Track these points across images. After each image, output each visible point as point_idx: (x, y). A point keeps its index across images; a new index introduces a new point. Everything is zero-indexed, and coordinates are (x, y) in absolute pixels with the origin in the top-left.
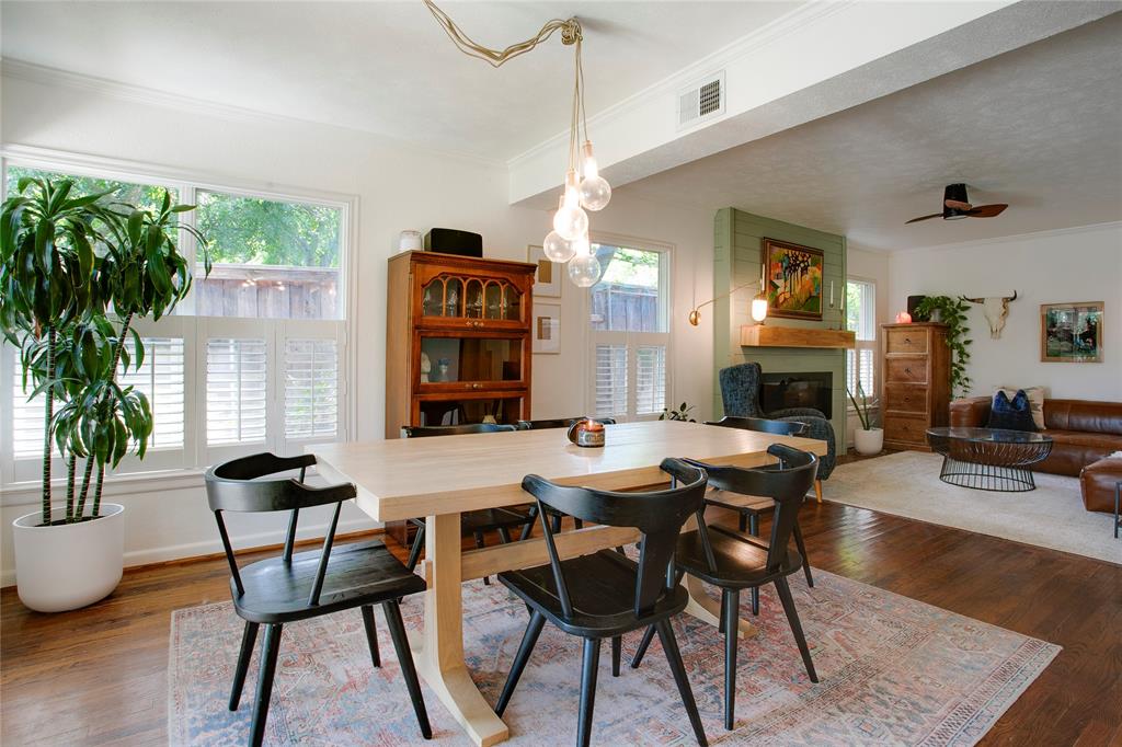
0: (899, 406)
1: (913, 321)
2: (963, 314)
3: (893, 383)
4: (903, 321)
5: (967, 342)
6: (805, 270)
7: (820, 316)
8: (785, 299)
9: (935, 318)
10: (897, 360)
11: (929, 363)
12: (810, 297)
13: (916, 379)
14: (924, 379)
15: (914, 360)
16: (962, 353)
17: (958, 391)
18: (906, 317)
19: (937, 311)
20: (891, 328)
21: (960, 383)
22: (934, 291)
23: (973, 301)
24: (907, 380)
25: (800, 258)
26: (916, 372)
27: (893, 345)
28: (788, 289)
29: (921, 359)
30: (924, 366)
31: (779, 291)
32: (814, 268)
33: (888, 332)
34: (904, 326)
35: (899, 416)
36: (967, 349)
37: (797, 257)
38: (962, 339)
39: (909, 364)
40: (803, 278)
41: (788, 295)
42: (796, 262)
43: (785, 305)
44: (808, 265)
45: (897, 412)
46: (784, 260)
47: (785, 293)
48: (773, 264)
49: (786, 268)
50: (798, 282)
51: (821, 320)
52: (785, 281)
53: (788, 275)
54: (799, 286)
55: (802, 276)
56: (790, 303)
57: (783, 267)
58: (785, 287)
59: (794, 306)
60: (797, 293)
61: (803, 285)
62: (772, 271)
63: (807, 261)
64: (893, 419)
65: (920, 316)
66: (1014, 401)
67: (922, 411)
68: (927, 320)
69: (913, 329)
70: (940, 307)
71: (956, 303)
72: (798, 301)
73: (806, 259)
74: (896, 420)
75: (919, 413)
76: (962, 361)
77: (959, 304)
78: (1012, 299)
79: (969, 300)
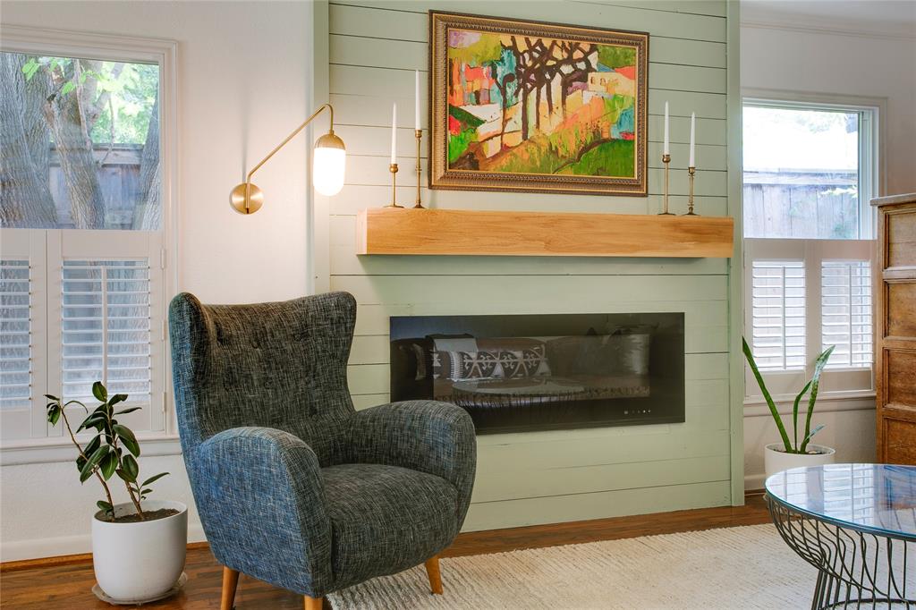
0: (910, 395)
3: (899, 339)
6: (576, 79)
8: (505, 148)
10: (910, 283)
12: (599, 141)
25: (558, 54)
28: (515, 123)
31: (483, 131)
32: (611, 76)
33: (886, 217)
37: (547, 53)
40: (569, 98)
41: (514, 140)
42: (543, 64)
43: (504, 161)
44: (589, 68)
45: (907, 408)
46: (502, 60)
47: (502, 134)
48: (460, 71)
49: (508, 78)
50: (551, 109)
51: (645, 195)
52: (505, 107)
53: (516, 94)
54: (557, 118)
55: (565, 94)
56: (526, 156)
57: (494, 75)
58: (505, 121)
59: (538, 164)
60: (548, 134)
61: (569, 115)
62: (457, 87)
63: (585, 59)
64: (898, 426)
72: (555, 152)
73: (578, 56)
74: (907, 429)
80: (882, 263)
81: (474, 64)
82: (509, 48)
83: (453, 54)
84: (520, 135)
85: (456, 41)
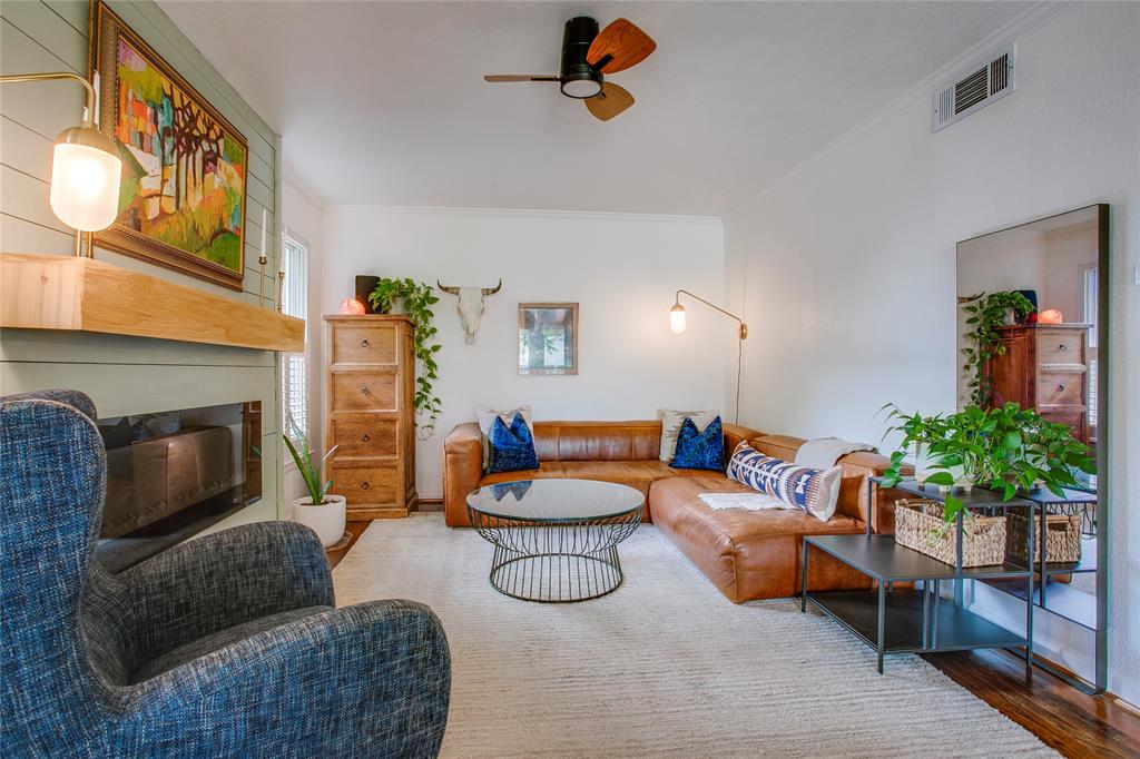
0: (355, 449)
1: (366, 313)
2: (428, 307)
4: (354, 313)
5: (435, 348)
6: (211, 160)
7: (239, 280)
8: (163, 214)
9: (397, 309)
10: (350, 374)
11: (399, 379)
12: (221, 231)
13: (379, 404)
14: (392, 404)
15: (378, 374)
16: (431, 364)
17: (422, 417)
18: (357, 308)
19: (400, 301)
20: (335, 321)
21: (427, 407)
22: (392, 272)
23: (446, 289)
24: (366, 406)
25: (201, 126)
26: (380, 391)
27: (343, 350)
29: (387, 373)
30: (392, 383)
31: (145, 184)
32: (230, 168)
33: (334, 328)
34: (357, 319)
35: (356, 466)
36: (434, 357)
37: (193, 119)
38: (428, 344)
39: (368, 382)
40: (207, 176)
41: (170, 207)
42: (191, 130)
43: (162, 228)
44: (218, 154)
45: (350, 459)
46: (162, 106)
47: (160, 195)
48: (127, 97)
49: (166, 131)
50: (195, 184)
51: (241, 291)
52: (164, 165)
53: (172, 153)
54: (199, 197)
55: (204, 172)
56: (178, 228)
57: (156, 123)
58: (164, 181)
59: (185, 239)
60: (193, 210)
61: (206, 196)
62: (123, 117)
63: (216, 142)
64: (343, 472)
65: (375, 305)
66: (514, 430)
67: (389, 454)
68: (385, 312)
69: (376, 324)
70: (404, 294)
71: (423, 291)
72: (197, 231)
73: (213, 136)
74: (350, 472)
75: (386, 458)
76: (432, 375)
77: (428, 293)
78: (494, 291)
79: (441, 287)
80: (330, 360)
81: (140, 97)
82: (166, 96)
83: (122, 71)
84: (173, 202)
85: (124, 59)
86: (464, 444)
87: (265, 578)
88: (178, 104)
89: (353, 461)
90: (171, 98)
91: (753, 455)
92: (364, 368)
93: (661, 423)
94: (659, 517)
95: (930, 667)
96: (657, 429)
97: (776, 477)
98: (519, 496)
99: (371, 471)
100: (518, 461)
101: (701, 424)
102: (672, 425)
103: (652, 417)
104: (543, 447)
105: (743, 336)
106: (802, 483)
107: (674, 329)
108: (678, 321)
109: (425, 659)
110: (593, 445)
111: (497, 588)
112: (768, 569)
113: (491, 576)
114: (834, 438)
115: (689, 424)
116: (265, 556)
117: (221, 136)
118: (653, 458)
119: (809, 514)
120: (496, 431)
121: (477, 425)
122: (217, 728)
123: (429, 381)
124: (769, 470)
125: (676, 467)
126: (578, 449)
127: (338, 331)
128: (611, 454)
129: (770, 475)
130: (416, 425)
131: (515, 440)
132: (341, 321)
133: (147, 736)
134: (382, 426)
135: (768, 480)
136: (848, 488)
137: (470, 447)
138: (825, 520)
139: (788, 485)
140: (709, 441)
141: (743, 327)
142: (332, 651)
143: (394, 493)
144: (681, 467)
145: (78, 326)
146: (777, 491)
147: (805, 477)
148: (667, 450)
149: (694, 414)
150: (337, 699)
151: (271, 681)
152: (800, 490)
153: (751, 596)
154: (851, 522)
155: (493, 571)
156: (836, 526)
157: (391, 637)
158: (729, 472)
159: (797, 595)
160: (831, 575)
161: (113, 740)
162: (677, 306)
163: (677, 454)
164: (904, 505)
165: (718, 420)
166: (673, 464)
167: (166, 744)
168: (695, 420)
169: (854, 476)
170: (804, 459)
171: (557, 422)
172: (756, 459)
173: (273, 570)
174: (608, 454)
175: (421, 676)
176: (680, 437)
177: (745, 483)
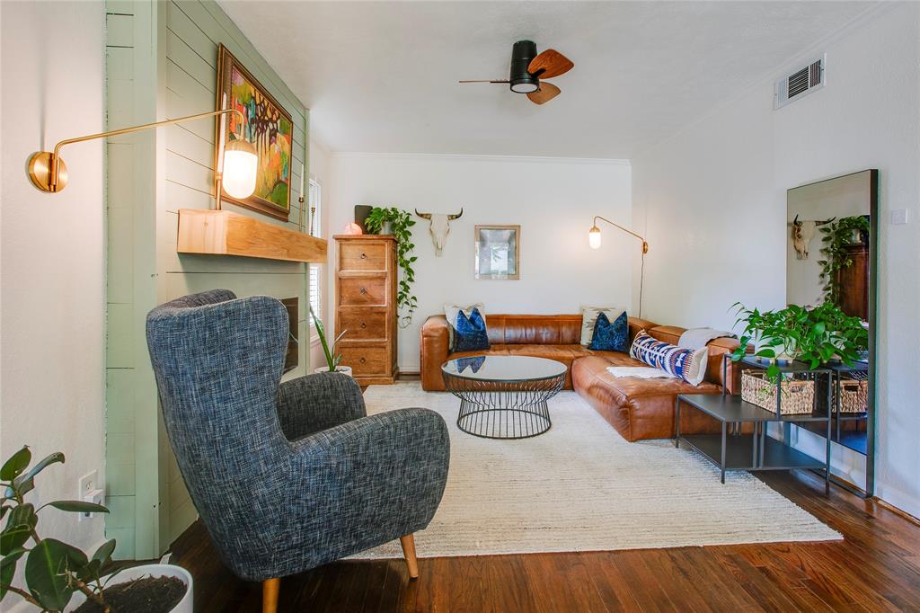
0: (355, 334)
1: (363, 233)
2: (408, 228)
3: (347, 307)
4: (354, 234)
5: (413, 259)
6: (273, 134)
7: (286, 213)
9: (385, 231)
10: (352, 279)
11: (388, 283)
12: (279, 182)
13: (373, 300)
14: (382, 301)
15: (372, 279)
16: (410, 271)
17: (403, 311)
18: (356, 230)
19: (387, 224)
20: (342, 240)
21: (407, 303)
22: (381, 202)
23: (422, 216)
24: (364, 302)
25: (269, 113)
26: (374, 291)
27: (347, 261)
29: (379, 277)
30: (383, 285)
32: (283, 138)
33: (341, 244)
34: (357, 239)
35: (356, 346)
36: (411, 265)
38: (407, 256)
39: (365, 284)
40: (271, 146)
42: (264, 117)
44: (277, 129)
45: (352, 340)
46: (250, 105)
48: (235, 103)
49: (252, 121)
50: (266, 152)
51: (287, 221)
52: (251, 142)
53: (255, 134)
54: (267, 159)
55: (270, 143)
57: (247, 116)
59: (260, 190)
60: (265, 170)
61: (271, 159)
62: (233, 116)
63: (276, 122)
64: (347, 350)
65: (369, 228)
66: (472, 320)
67: (381, 337)
68: (377, 233)
69: (371, 242)
70: (391, 219)
71: (404, 217)
72: (266, 184)
73: (274, 119)
74: (352, 350)
75: (378, 340)
76: (411, 280)
77: (408, 218)
78: (457, 217)
79: (417, 214)
80: (338, 268)
81: (240, 102)
83: (234, 88)
85: (235, 79)
86: (436, 330)
87: (329, 406)
88: (258, 102)
89: (354, 343)
90: (254, 98)
91: (649, 340)
92: (362, 274)
93: (582, 316)
94: (579, 384)
95: (758, 481)
96: (577, 321)
97: (663, 355)
98: (475, 371)
99: (367, 350)
100: (475, 343)
101: (612, 317)
102: (590, 317)
103: (575, 311)
104: (493, 334)
105: (645, 251)
106: (680, 359)
107: (591, 245)
108: (595, 240)
109: (437, 440)
110: (530, 333)
111: (463, 430)
112: (652, 418)
113: (458, 423)
114: (707, 328)
115: (602, 317)
116: (329, 392)
117: (279, 118)
118: (575, 342)
119: (685, 381)
120: (459, 321)
121: (444, 317)
122: (338, 463)
123: (408, 283)
124: (658, 351)
125: (592, 349)
126: (519, 336)
127: (344, 247)
128: (544, 339)
129: (659, 354)
130: (398, 317)
131: (473, 328)
132: (346, 239)
133: (307, 463)
134: (376, 317)
135: (658, 358)
136: (713, 362)
137: (441, 332)
138: (695, 385)
139: (670, 361)
140: (617, 330)
141: (645, 244)
142: (392, 429)
143: (384, 366)
144: (596, 349)
145: (225, 253)
146: (663, 365)
147: (682, 355)
148: (586, 337)
149: (607, 310)
150: (393, 456)
151: (363, 441)
152: (678, 364)
153: (640, 436)
154: (714, 386)
155: (460, 419)
156: (702, 389)
157: (421, 426)
158: (631, 352)
159: (673, 436)
160: (698, 423)
161: (292, 464)
162: (595, 229)
163: (593, 340)
164: (747, 373)
165: (624, 314)
166: (590, 347)
167: (315, 469)
168: (607, 314)
169: (718, 354)
170: (684, 343)
171: (503, 316)
172: (650, 343)
173: (333, 401)
174: (541, 339)
175: (435, 450)
176: (596, 326)
177: (642, 360)
